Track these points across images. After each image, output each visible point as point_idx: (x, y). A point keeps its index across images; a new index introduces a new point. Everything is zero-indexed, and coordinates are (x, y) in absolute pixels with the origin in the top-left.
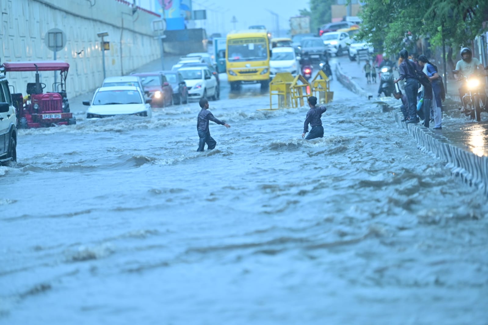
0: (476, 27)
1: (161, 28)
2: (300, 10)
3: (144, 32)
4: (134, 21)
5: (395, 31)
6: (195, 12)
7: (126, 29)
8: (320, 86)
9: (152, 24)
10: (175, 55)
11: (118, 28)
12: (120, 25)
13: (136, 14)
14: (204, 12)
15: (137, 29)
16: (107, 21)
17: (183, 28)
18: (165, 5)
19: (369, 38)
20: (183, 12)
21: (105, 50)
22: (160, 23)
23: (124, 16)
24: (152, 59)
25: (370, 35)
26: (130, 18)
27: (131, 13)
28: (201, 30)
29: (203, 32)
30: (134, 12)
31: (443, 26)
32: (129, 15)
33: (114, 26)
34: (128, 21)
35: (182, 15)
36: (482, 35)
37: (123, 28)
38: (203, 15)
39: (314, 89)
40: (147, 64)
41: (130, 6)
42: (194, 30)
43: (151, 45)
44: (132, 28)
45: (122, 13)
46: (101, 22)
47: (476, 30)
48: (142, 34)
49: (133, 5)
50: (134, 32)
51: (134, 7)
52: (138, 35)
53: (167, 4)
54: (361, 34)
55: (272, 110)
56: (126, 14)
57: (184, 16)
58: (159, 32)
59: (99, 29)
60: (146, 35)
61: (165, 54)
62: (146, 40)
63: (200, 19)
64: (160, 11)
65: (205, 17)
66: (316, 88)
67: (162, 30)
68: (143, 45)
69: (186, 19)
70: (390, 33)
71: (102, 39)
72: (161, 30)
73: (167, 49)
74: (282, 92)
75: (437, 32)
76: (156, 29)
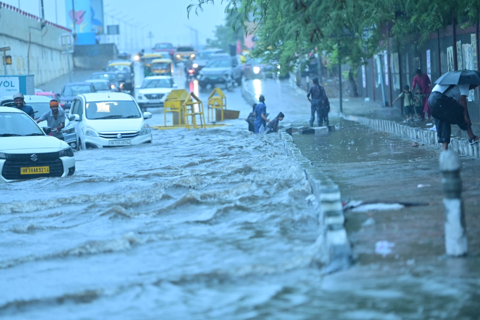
0: (373, 46)
1: (69, 43)
2: (217, 26)
3: (53, 46)
4: (42, 36)
5: (289, 49)
6: (108, 27)
7: (34, 43)
8: (216, 103)
9: (60, 39)
10: (84, 69)
11: (25, 42)
12: (27, 39)
13: (44, 28)
14: (117, 27)
15: (45, 44)
16: (14, 35)
17: (93, 42)
18: (76, 20)
19: (264, 56)
20: (94, 26)
21: (7, 64)
22: (68, 38)
23: (32, 30)
24: (62, 73)
25: (266, 53)
26: (38, 32)
27: (40, 28)
28: (112, 45)
29: (114, 47)
30: (43, 26)
31: (339, 45)
32: (38, 29)
33: (21, 40)
34: (36, 35)
35: (92, 30)
36: (379, 53)
37: (30, 43)
38: (116, 30)
39: (210, 106)
40: (57, 79)
41: (39, 20)
42: (105, 45)
43: (60, 59)
44: (40, 42)
45: (30, 27)
46: (7, 36)
47: (373, 48)
48: (51, 49)
49: (41, 20)
50: (42, 46)
51: (43, 21)
52: (46, 49)
53: (78, 19)
54: (256, 51)
55: (166, 126)
56: (34, 28)
57: (97, 31)
58: (67, 47)
59: (5, 43)
60: (56, 50)
61: (76, 68)
62: (56, 55)
63: (113, 34)
64: (71, 26)
65: (118, 32)
66: (213, 105)
67: (70, 44)
68: (52, 59)
69: (98, 34)
70: (285, 51)
71: (5, 53)
72: (68, 45)
73: (78, 64)
74: (177, 109)
75: (332, 51)
76: (64, 43)
